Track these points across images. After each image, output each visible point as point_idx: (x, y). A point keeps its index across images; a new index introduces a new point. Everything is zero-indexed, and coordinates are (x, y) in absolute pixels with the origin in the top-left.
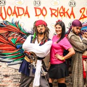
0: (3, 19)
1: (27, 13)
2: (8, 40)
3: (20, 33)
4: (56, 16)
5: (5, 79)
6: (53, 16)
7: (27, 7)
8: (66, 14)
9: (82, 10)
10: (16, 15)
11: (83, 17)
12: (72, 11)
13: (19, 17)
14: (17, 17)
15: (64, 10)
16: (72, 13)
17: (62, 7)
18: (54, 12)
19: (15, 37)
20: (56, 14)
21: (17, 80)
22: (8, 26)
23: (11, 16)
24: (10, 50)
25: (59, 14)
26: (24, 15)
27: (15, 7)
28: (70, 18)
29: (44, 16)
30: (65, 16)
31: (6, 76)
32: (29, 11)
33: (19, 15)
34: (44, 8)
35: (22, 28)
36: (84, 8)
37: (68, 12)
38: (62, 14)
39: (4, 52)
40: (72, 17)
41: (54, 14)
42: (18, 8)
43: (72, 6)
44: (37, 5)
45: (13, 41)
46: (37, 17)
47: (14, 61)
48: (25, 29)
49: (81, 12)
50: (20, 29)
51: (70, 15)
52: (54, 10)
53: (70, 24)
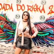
1: (11, 8)
3: (6, 22)
4: (31, 11)
6: (29, 11)
7: (12, 4)
8: (38, 10)
11: (51, 12)
13: (6, 11)
16: (43, 9)
20: (31, 9)
21: (3, 53)
23: (1, 10)
25: (33, 10)
26: (9, 9)
27: (4, 4)
29: (23, 10)
30: (37, 11)
33: (6, 9)
34: (23, 5)
35: (8, 18)
37: (40, 8)
40: (43, 12)
44: (18, 3)
46: (18, 11)
47: (1, 40)
48: (9, 19)
49: (50, 8)
50: (6, 19)
51: (41, 10)
52: (30, 6)
53: (41, 17)
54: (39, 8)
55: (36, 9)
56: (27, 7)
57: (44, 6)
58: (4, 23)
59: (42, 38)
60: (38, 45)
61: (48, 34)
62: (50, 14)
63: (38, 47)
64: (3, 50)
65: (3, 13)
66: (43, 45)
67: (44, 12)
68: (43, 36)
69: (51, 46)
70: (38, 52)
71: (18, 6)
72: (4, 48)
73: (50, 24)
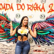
3: (7, 21)
4: (31, 10)
6: (29, 10)
7: (12, 4)
8: (38, 8)
9: (51, 6)
10: (5, 9)
11: (51, 10)
14: (5, 10)
16: (43, 8)
21: (4, 52)
23: (2, 10)
25: (33, 9)
26: (10, 9)
28: (41, 11)
30: (37, 10)
32: (13, 7)
33: (7, 9)
38: (35, 9)
41: (30, 8)
42: (6, 4)
43: (43, 2)
44: (18, 2)
46: (18, 10)
50: (7, 19)
51: (41, 9)
52: (30, 5)
53: (41, 16)
54: (39, 7)
56: (27, 6)
57: (44, 4)
58: (5, 23)
59: (43, 37)
60: (39, 44)
61: (49, 32)
62: (50, 13)
63: (39, 46)
66: (44, 44)
67: (44, 11)
69: (52, 45)
70: (39, 51)
71: (18, 5)
72: (6, 47)
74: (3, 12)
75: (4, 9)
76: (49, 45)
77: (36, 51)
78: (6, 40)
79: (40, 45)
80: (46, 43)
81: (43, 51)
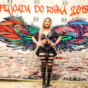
0: (10, 14)
2: (13, 30)
3: (22, 25)
4: (51, 13)
5: (10, 60)
6: (49, 12)
7: (28, 5)
8: (59, 11)
9: (73, 8)
11: (73, 13)
12: (65, 9)
13: (22, 13)
15: (58, 8)
16: (65, 11)
17: (56, 5)
18: (49, 9)
19: (19, 28)
20: (51, 11)
21: (20, 61)
22: (13, 20)
23: (16, 12)
24: (15, 38)
25: (54, 11)
26: (26, 11)
27: (19, 5)
28: (62, 14)
29: (42, 12)
30: (58, 13)
31: (11, 58)
32: (30, 9)
33: (22, 11)
34: (42, 6)
36: (74, 7)
37: (61, 9)
38: (56, 11)
39: (10, 39)
42: (22, 6)
43: (64, 4)
44: (36, 4)
45: (17, 31)
46: (36, 13)
50: (23, 22)
52: (50, 7)
53: (63, 19)
55: (57, 10)
56: (46, 8)
57: (66, 6)
62: (72, 16)
63: (60, 53)
64: (20, 59)
65: (19, 16)
67: (66, 14)
68: (65, 40)
70: (61, 58)
72: (21, 56)
73: (73, 27)
74: (17, 15)
75: (19, 11)
76: (71, 52)
77: (57, 58)
78: (21, 47)
79: (61, 51)
80: (68, 50)
81: (64, 59)
